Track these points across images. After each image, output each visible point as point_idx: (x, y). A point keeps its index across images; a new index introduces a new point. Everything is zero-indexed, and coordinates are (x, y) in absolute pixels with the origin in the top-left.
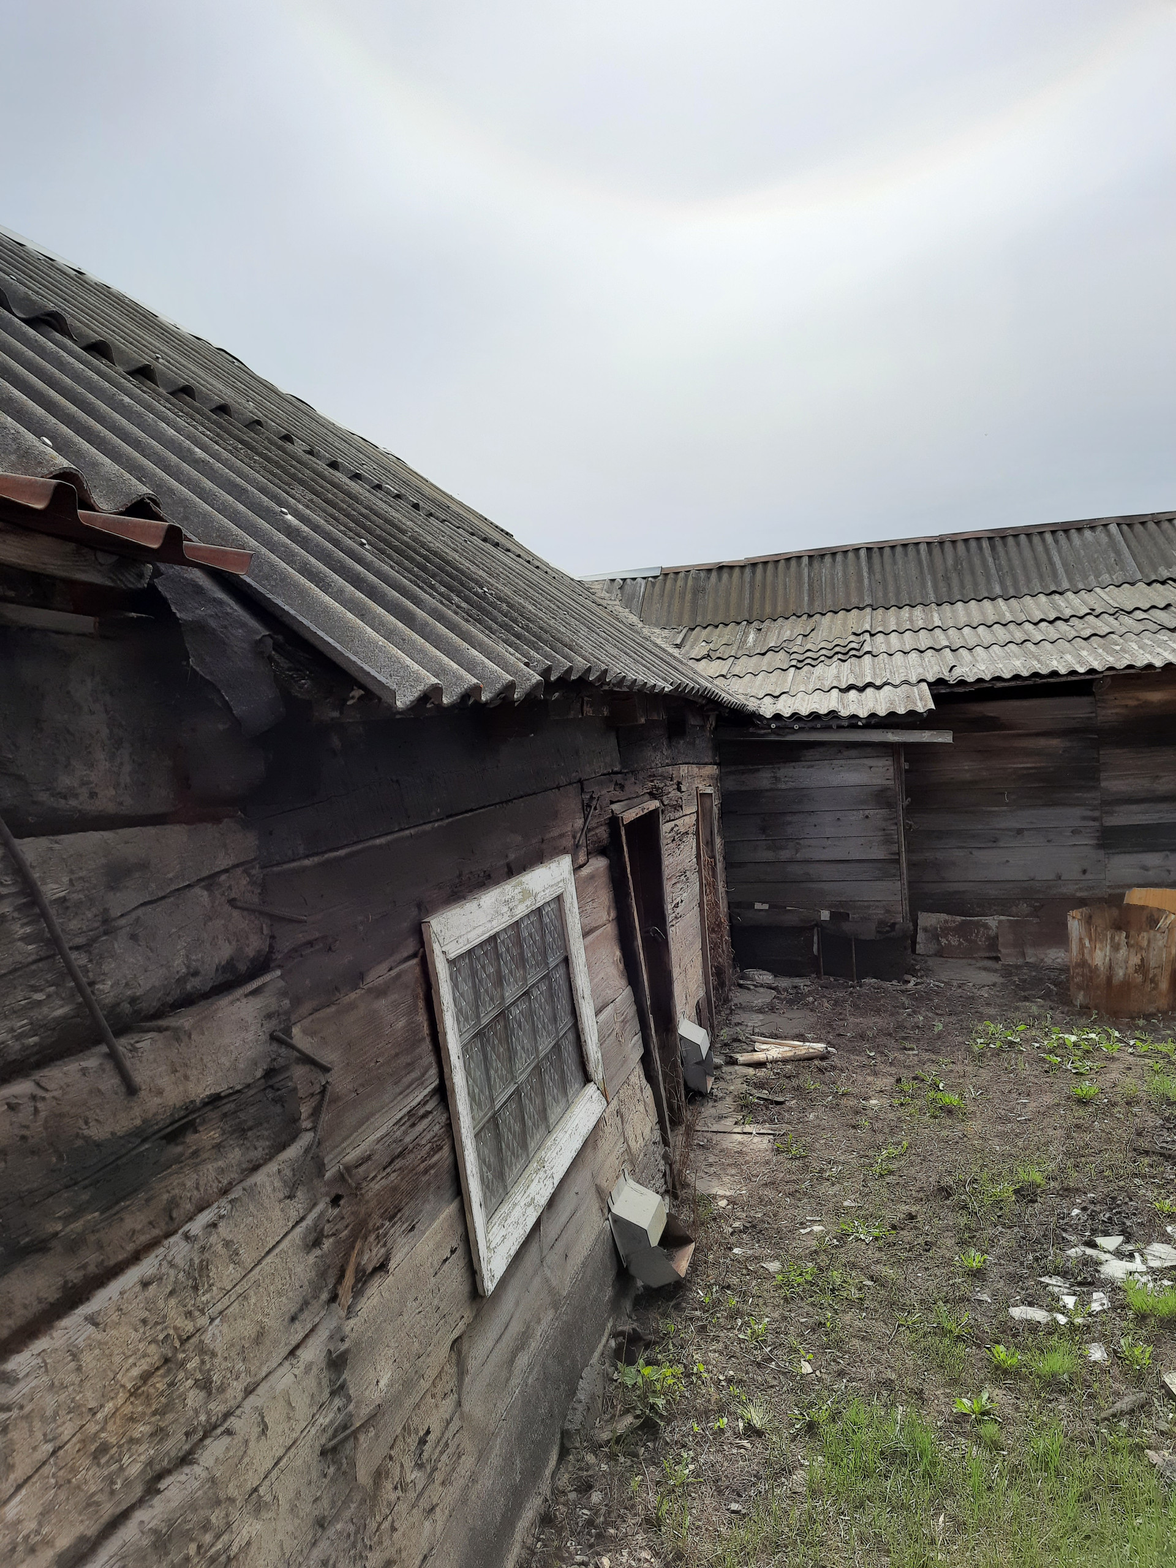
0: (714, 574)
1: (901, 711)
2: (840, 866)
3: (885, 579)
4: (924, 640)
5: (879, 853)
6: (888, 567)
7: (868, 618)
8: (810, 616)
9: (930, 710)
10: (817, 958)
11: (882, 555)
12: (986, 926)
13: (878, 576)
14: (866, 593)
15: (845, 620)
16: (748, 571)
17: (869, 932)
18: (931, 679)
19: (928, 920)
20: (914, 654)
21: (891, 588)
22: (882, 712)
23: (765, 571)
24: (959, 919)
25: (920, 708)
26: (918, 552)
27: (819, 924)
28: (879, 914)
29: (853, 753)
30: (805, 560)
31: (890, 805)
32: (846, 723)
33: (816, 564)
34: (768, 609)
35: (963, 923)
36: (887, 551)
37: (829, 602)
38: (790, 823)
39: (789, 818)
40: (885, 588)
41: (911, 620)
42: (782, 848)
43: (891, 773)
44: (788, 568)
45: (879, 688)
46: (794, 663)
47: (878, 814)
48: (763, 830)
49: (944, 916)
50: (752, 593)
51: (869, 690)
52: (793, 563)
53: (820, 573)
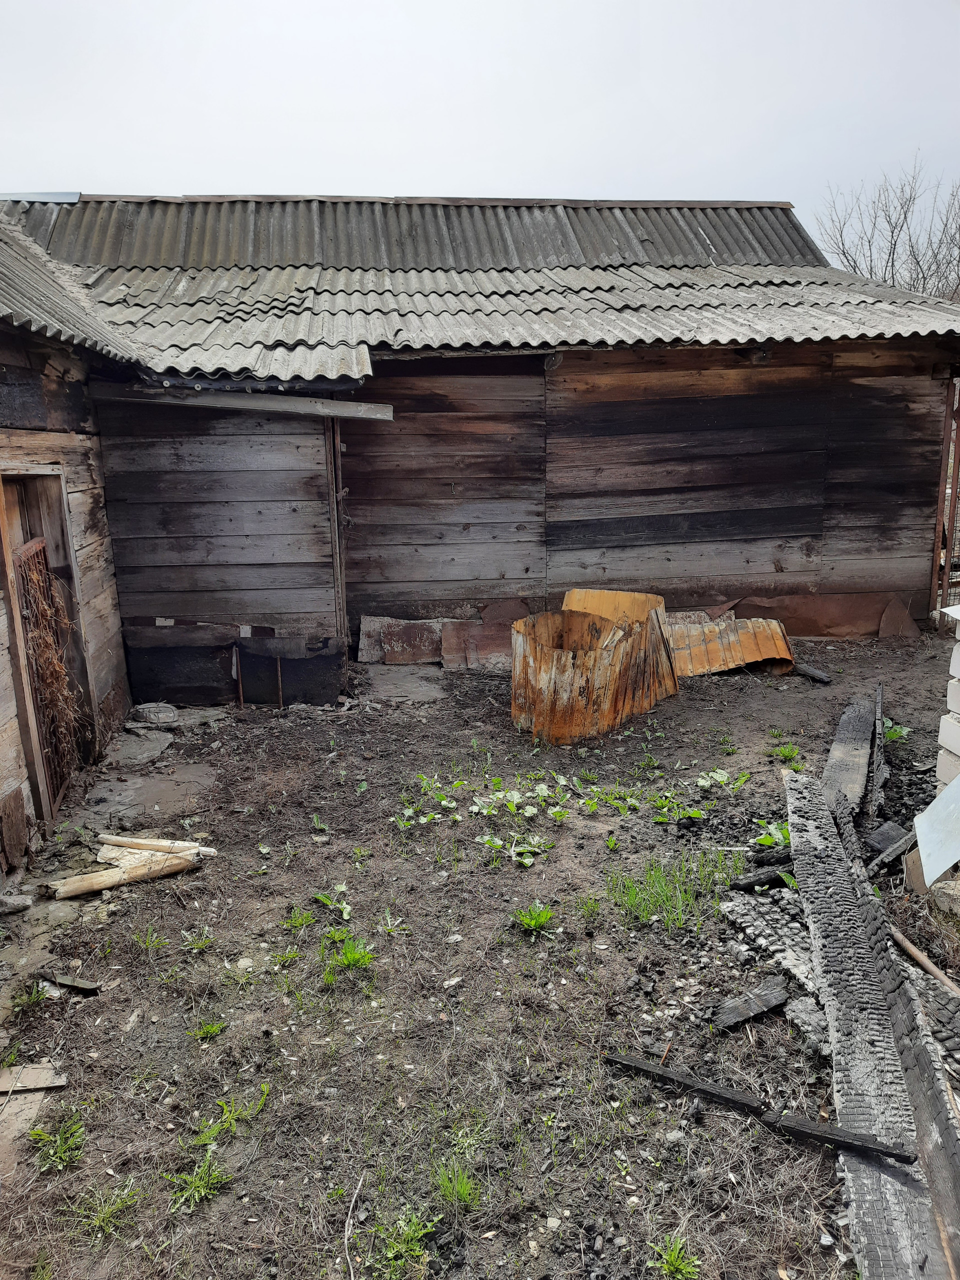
0: (145, 209)
1: (332, 375)
2: (264, 571)
3: (336, 237)
4: (372, 302)
5: (310, 556)
6: (341, 225)
7: (316, 276)
8: (254, 270)
9: (366, 377)
10: (236, 681)
11: (335, 211)
12: (430, 631)
13: (330, 233)
14: (317, 250)
15: (292, 276)
16: (185, 210)
17: (299, 649)
18: (373, 342)
19: (370, 624)
20: (359, 315)
21: (343, 248)
22: (309, 375)
23: (206, 213)
24: (403, 622)
25: (355, 374)
26: (373, 212)
27: (239, 643)
28: (309, 629)
29: (276, 427)
30: (252, 206)
31: (322, 496)
32: (262, 386)
33: (264, 211)
34: (206, 257)
35: (407, 628)
36: (341, 207)
37: (276, 256)
38: (198, 516)
39: (195, 510)
40: (337, 248)
41: (361, 282)
42: (189, 548)
43: (322, 457)
44: (232, 211)
45: (312, 347)
46: (222, 314)
47: (309, 508)
48: (164, 523)
49: (387, 620)
50: (189, 235)
51: (300, 349)
52: (238, 207)
53: (268, 223)
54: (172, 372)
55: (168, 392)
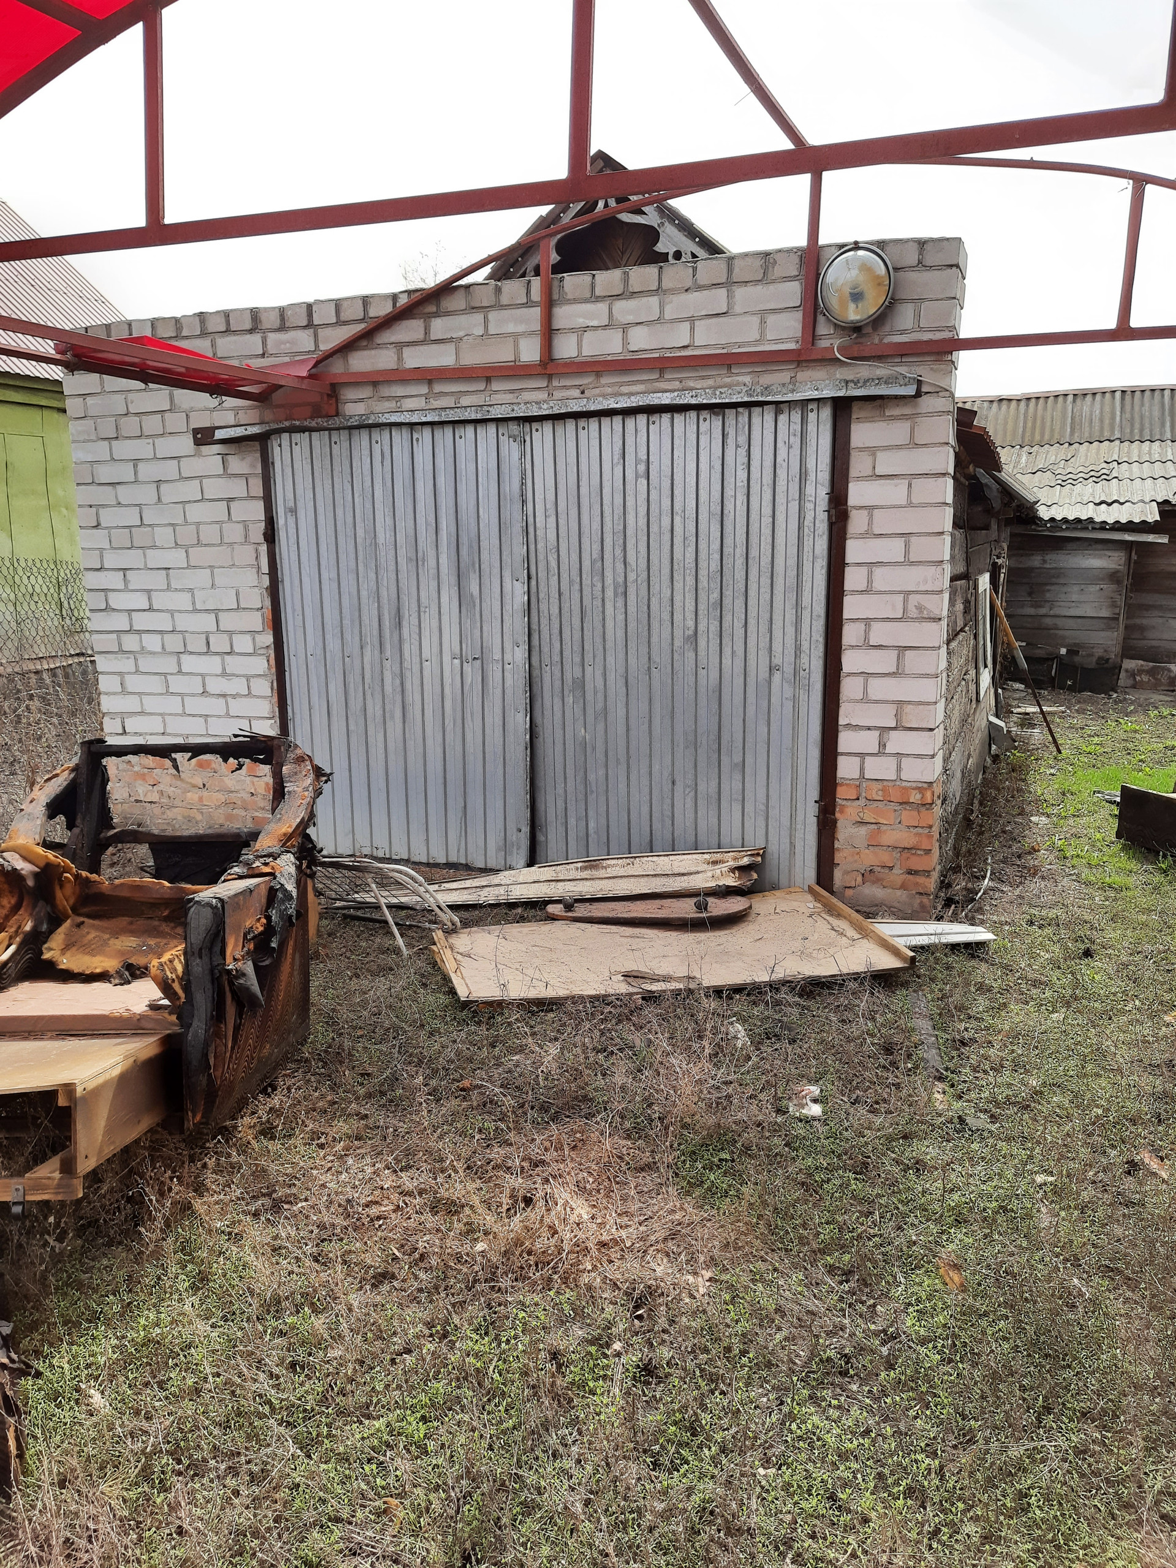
0: (995, 405)
1: (1137, 520)
2: (1079, 620)
3: (1133, 418)
4: (1158, 470)
5: (1105, 613)
6: (1137, 408)
7: (1117, 449)
8: (1070, 444)
9: (1157, 521)
10: (1054, 679)
11: (1133, 397)
12: (1169, 670)
13: (1128, 415)
14: (1117, 429)
15: (1098, 449)
16: (1023, 404)
17: (1091, 663)
18: (1160, 500)
19: (1129, 664)
20: (1150, 481)
21: (1137, 426)
22: (1124, 521)
23: (1037, 405)
24: (1151, 664)
25: (1150, 520)
26: (1163, 396)
27: (1059, 657)
28: (1099, 652)
29: (1099, 546)
30: (1070, 398)
31: (1118, 582)
32: (1097, 526)
33: (1079, 401)
34: (1037, 437)
35: (1154, 667)
36: (1138, 394)
37: (1087, 434)
38: (1049, 590)
39: (1048, 587)
40: (1132, 425)
41: (1150, 453)
42: (1041, 607)
43: (1122, 562)
44: (1056, 402)
45: (1122, 504)
46: (1060, 482)
47: (1109, 588)
48: (1030, 594)
49: (1141, 662)
50: (1025, 423)
51: (1115, 505)
52: (1061, 399)
53: (1082, 409)
54: (1052, 520)
55: (1048, 529)
